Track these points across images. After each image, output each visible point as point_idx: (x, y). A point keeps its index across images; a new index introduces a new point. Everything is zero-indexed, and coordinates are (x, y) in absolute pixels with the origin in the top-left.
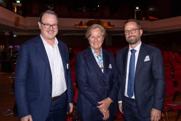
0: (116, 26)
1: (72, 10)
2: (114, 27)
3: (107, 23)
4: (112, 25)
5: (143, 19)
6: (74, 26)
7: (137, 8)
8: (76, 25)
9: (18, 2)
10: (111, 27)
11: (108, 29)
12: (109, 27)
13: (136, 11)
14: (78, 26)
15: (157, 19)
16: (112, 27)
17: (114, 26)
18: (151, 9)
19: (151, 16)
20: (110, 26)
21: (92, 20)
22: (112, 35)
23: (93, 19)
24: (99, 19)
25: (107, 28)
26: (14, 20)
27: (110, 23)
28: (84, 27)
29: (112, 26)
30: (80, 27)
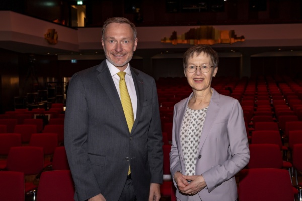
0: (247, 38)
2: (243, 40)
3: (228, 32)
4: (238, 36)
9: (80, 3)
10: (236, 41)
11: (230, 43)
12: (233, 40)
14: (169, 41)
16: (239, 40)
17: (242, 37)
20: (235, 37)
21: (196, 27)
22: (252, 56)
23: (199, 27)
24: (210, 26)
25: (228, 42)
26: (45, 35)
27: (235, 31)
28: (180, 41)
29: (239, 38)
30: (173, 43)
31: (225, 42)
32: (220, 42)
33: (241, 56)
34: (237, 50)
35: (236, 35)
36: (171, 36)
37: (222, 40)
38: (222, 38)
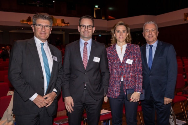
0: (71, 24)
1: (22, 3)
2: (69, 25)
3: (60, 20)
5: (103, 18)
6: (21, 22)
7: (97, 7)
8: (23, 21)
10: (65, 25)
12: (63, 25)
13: (96, 10)
14: (26, 22)
15: (114, 18)
16: (67, 25)
17: (68, 23)
18: (111, 9)
19: (110, 16)
20: (65, 23)
22: (69, 34)
25: (61, 25)
27: (64, 20)
30: (29, 24)
31: (59, 25)
32: (56, 25)
33: (64, 33)
34: (64, 30)
35: (65, 22)
36: (27, 19)
37: (57, 24)
38: (58, 23)
